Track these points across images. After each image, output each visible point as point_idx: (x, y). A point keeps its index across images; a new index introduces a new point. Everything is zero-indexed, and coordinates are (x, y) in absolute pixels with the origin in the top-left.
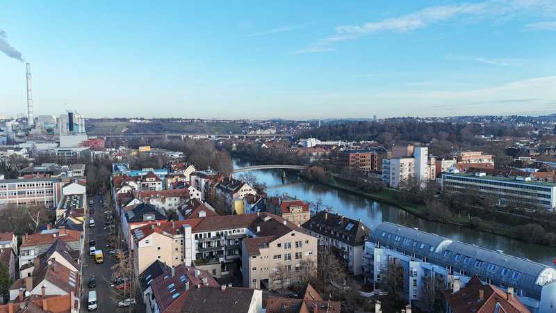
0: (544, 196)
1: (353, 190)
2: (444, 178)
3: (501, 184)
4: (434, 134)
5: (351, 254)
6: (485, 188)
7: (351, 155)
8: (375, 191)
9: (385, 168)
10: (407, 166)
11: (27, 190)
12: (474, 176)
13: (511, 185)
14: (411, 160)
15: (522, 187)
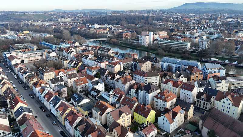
0: (186, 46)
1: (130, 47)
2: (159, 42)
3: (175, 43)
4: (139, 21)
5: (156, 65)
6: (172, 44)
7: (124, 34)
8: (138, 47)
9: (140, 39)
10: (147, 39)
11: (33, 55)
12: (167, 41)
13: (177, 43)
14: (148, 36)
15: (180, 43)
